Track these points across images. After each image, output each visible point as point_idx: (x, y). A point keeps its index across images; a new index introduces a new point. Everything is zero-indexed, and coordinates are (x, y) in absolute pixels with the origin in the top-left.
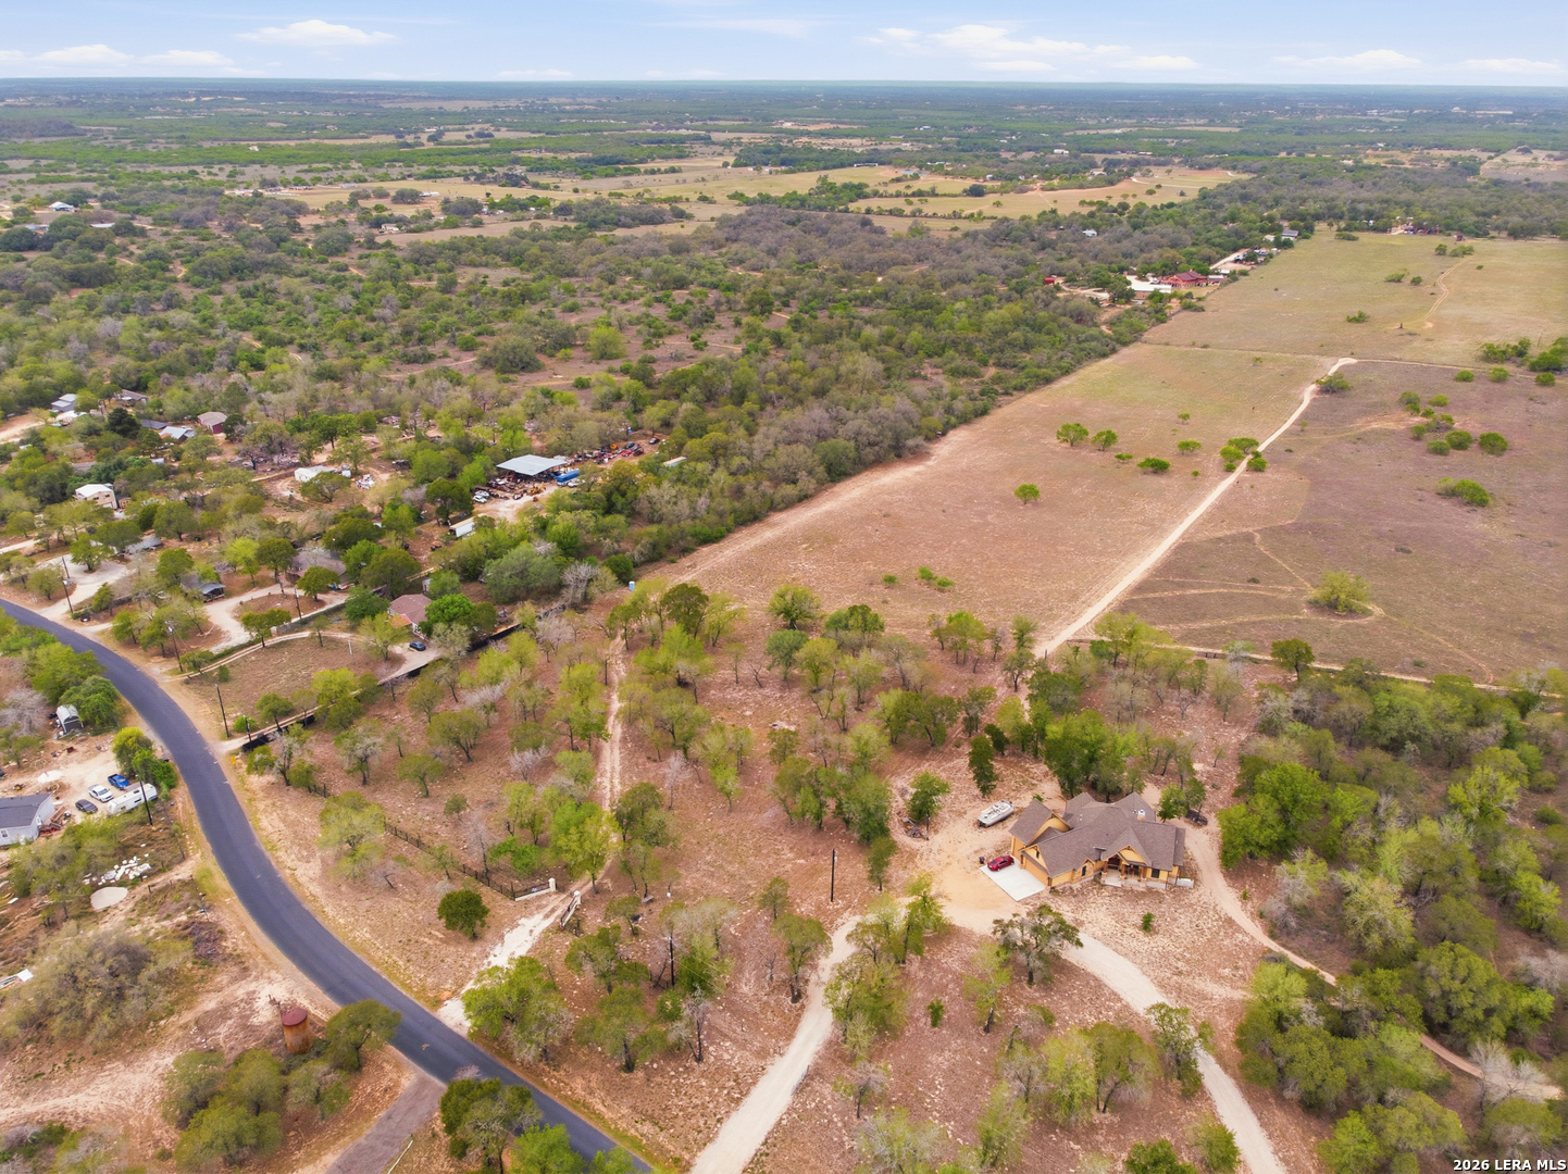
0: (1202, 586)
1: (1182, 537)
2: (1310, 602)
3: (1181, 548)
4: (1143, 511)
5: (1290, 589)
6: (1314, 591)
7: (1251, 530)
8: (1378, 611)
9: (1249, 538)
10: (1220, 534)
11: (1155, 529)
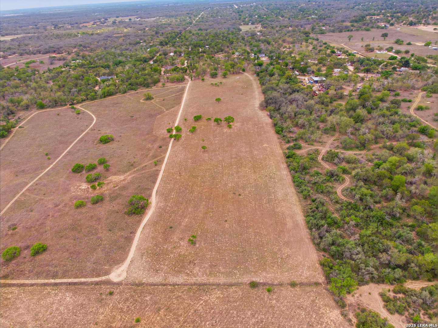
0: (173, 97)
1: (181, 106)
2: (153, 99)
3: (180, 103)
4: (193, 108)
5: (157, 101)
6: (152, 102)
7: (167, 112)
8: (141, 101)
9: (167, 110)
10: (173, 109)
11: (187, 106)
